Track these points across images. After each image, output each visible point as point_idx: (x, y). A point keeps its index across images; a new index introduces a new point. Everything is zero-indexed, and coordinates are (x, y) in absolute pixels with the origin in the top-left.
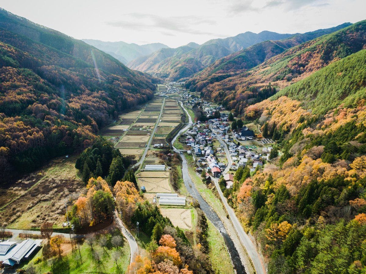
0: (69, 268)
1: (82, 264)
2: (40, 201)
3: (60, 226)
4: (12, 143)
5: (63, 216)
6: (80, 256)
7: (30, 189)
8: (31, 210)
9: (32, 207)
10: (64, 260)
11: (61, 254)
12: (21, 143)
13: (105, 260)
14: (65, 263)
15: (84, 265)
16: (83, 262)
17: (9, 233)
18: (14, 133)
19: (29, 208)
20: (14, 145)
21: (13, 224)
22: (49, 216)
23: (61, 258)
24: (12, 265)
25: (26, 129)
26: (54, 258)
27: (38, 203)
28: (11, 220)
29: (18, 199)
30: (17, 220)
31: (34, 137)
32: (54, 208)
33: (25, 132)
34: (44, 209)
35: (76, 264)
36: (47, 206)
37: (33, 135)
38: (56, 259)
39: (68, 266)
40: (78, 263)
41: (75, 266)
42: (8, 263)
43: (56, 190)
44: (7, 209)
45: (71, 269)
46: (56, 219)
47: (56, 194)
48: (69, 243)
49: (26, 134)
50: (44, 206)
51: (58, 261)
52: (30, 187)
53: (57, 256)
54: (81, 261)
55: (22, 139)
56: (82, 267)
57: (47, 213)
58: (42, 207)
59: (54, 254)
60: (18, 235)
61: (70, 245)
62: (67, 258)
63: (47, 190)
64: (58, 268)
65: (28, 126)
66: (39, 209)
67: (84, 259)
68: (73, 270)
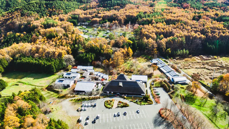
0: (194, 103)
1: (203, 107)
2: (205, 68)
3: (205, 83)
4: (209, 35)
5: (211, 81)
6: (205, 103)
7: (204, 61)
8: (197, 69)
9: (198, 68)
10: (194, 97)
11: (195, 94)
12: (215, 36)
13: (221, 118)
14: (194, 99)
15: (204, 108)
16: (204, 106)
17: (180, 71)
18: (214, 30)
19: (196, 68)
20: (209, 36)
21: (185, 70)
22: (204, 76)
23: (193, 95)
24: (172, 81)
25: (223, 29)
26: (190, 92)
27: (203, 68)
28: (185, 68)
29: (195, 62)
30: (187, 69)
31: (225, 35)
32: (210, 74)
33: (221, 31)
34: (204, 72)
35: (200, 104)
36: (206, 72)
37: (225, 34)
38: (191, 93)
39: (195, 101)
40: (201, 104)
41: (199, 104)
42: (171, 79)
43: (218, 67)
44: (187, 63)
45: (195, 103)
46: (206, 79)
47: (217, 69)
48: (204, 93)
49: (221, 32)
50: (205, 71)
51: (191, 95)
52: (205, 61)
53: (193, 93)
54: (204, 105)
55: (216, 34)
56: (202, 108)
57: (203, 74)
58: (203, 71)
59: (192, 91)
60: (183, 75)
61: (204, 94)
62: (197, 98)
63: (213, 65)
64: (189, 98)
65: (225, 28)
66: (201, 71)
67: (206, 105)
68: (196, 105)
